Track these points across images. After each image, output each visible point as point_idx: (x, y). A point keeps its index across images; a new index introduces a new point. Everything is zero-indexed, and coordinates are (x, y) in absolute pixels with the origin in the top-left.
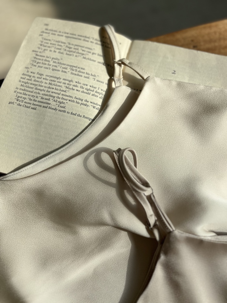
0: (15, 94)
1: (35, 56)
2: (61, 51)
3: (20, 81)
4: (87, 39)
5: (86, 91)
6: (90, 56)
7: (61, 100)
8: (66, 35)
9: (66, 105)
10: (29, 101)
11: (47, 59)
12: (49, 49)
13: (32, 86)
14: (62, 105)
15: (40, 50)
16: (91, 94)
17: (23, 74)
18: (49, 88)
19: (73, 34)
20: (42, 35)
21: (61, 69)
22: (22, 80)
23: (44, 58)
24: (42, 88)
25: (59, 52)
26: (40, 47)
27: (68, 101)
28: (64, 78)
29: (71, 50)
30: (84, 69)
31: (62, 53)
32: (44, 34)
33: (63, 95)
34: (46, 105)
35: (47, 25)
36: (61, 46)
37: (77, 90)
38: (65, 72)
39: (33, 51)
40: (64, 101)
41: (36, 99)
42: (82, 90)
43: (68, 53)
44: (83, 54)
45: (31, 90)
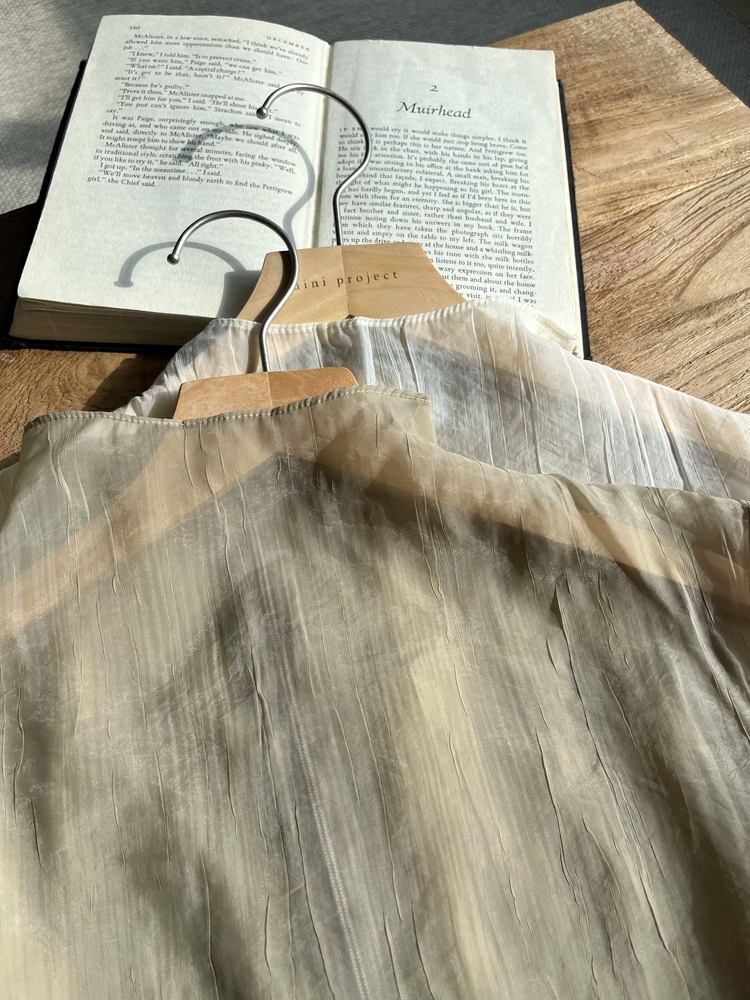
0: (98, 162)
1: (123, 87)
2: (182, 72)
3: (102, 137)
4: (235, 44)
5: (257, 140)
6: (249, 74)
7: (208, 162)
8: (186, 41)
9: (221, 169)
10: (134, 172)
11: (154, 89)
12: (153, 71)
13: (133, 143)
14: (212, 170)
15: (133, 75)
16: (269, 145)
17: (106, 124)
19: (201, 39)
20: (130, 48)
21: (191, 105)
22: (106, 134)
23: (148, 89)
24: (157, 145)
25: (179, 74)
26: (133, 69)
27: (223, 162)
28: (203, 119)
29: (202, 67)
30: (242, 99)
31: (186, 75)
32: (134, 46)
33: (207, 151)
34: (176, 175)
35: (138, 28)
36: (180, 62)
37: (238, 140)
38: (202, 109)
39: (117, 78)
40: (215, 163)
41: (149, 166)
42: (248, 138)
43: (199, 73)
44: (232, 72)
45: (133, 151)
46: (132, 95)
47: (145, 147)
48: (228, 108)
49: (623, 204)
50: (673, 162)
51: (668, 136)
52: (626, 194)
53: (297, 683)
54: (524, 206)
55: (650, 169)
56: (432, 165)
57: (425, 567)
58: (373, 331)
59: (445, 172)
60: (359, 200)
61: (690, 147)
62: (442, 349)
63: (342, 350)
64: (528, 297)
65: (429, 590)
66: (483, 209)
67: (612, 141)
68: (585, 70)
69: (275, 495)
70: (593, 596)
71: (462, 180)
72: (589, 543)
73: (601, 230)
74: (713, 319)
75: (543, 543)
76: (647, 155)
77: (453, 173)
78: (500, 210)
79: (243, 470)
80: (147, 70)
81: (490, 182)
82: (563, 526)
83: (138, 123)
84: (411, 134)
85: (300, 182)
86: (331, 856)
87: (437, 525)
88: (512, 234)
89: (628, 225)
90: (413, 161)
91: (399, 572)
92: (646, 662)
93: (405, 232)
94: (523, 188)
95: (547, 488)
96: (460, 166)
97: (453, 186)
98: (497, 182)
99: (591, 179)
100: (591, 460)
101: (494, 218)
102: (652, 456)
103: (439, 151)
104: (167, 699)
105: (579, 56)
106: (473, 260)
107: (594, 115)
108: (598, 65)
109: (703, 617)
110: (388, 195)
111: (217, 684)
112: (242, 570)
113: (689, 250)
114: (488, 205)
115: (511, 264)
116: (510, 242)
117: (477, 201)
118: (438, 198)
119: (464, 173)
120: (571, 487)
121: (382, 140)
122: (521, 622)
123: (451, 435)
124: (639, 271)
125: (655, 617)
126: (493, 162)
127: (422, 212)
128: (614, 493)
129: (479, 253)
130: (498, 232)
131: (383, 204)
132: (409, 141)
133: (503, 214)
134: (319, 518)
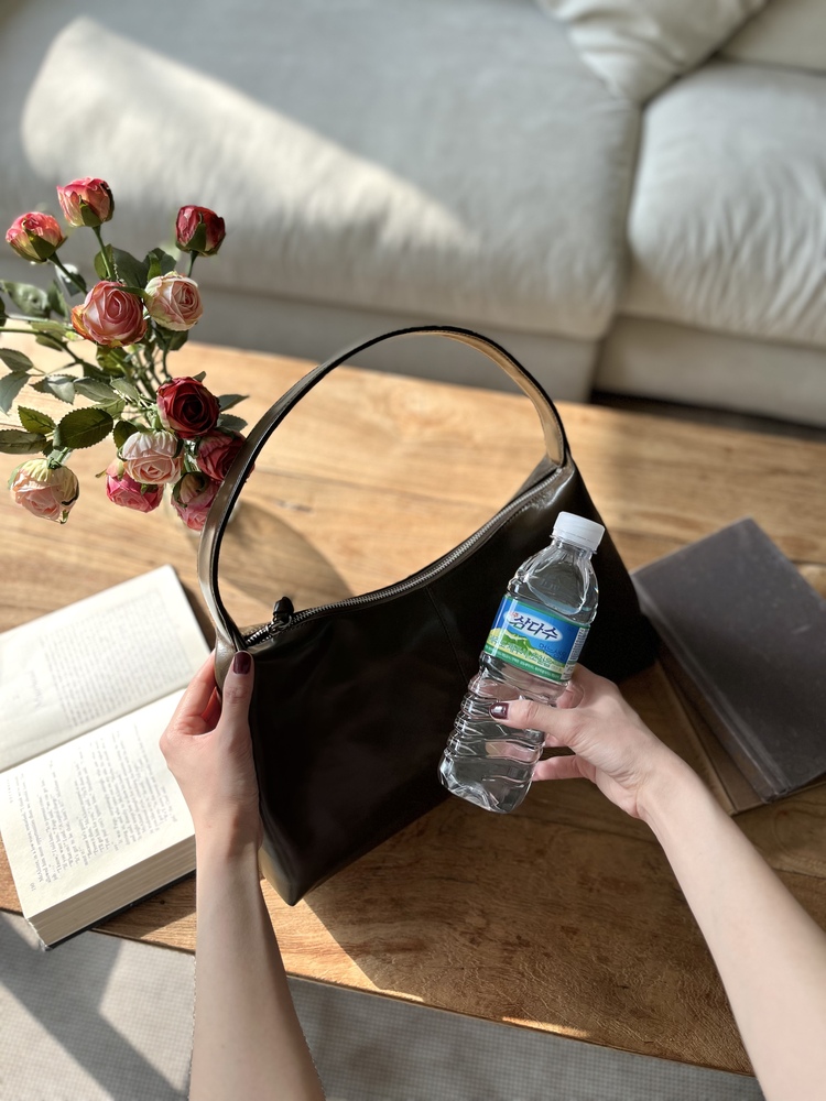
46: (97, 844)
47: (137, 810)
48: (86, 785)
80: (72, 851)
83: (119, 824)
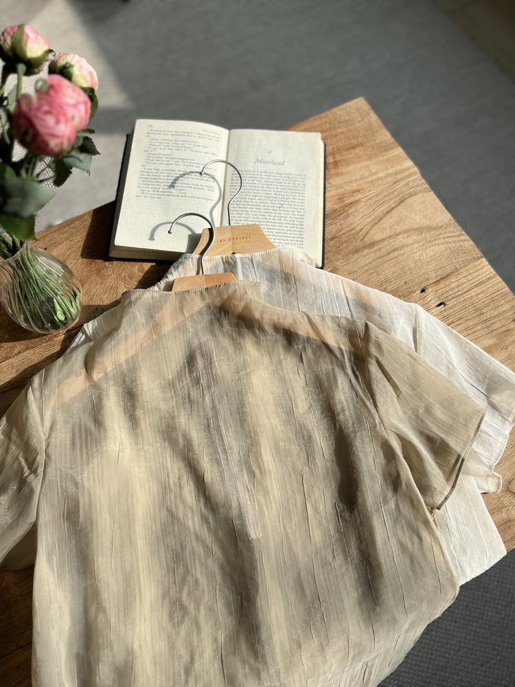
1: (147, 155)
2: (170, 148)
3: (140, 178)
4: (191, 134)
5: (200, 177)
6: (197, 148)
7: (181, 188)
8: (171, 133)
9: (186, 191)
10: (153, 193)
11: (160, 156)
12: (159, 147)
13: (152, 180)
14: (182, 191)
15: (151, 149)
16: (206, 180)
17: (142, 172)
18: (168, 179)
19: (177, 132)
20: (149, 136)
21: (174, 163)
22: (142, 177)
23: (157, 156)
24: (161, 181)
25: (169, 149)
26: (151, 147)
27: (187, 188)
28: (179, 170)
29: (178, 145)
30: (194, 160)
31: (171, 149)
32: (151, 135)
33: (180, 183)
34: (169, 194)
35: (151, 126)
36: (169, 143)
37: (192, 178)
38: (178, 165)
39: (144, 151)
40: (184, 188)
41: (159, 190)
42: (196, 177)
43: (176, 148)
44: (190, 148)
45: (152, 183)
46: (151, 159)
48: (188, 164)
49: (346, 199)
50: (367, 180)
51: (367, 167)
52: (347, 195)
53: (214, 379)
54: (303, 204)
55: (358, 183)
56: (268, 187)
57: (258, 342)
58: (241, 258)
59: (272, 190)
60: (238, 203)
61: (376, 173)
62: (266, 265)
63: (230, 266)
64: (301, 243)
65: (259, 350)
66: (286, 206)
67: (344, 170)
68: (336, 135)
69: (207, 318)
70: (314, 353)
71: (278, 193)
72: (312, 335)
73: (335, 211)
74: (374, 249)
75: (297, 335)
76: (357, 177)
77: (275, 190)
78: (293, 207)
79: (196, 309)
80: (156, 147)
81: (290, 194)
82: (303, 330)
83: (154, 171)
84: (260, 173)
85: (216, 195)
86: (224, 432)
87: (261, 329)
88: (297, 217)
89: (346, 209)
90: (260, 185)
91: (249, 344)
92: (329, 375)
93: (256, 216)
94: (302, 196)
95: (299, 316)
96: (278, 187)
97: (275, 196)
98: (293, 194)
99: (334, 188)
100: (317, 306)
101: (290, 210)
102: (339, 305)
103: (270, 181)
104: (171, 385)
105: (335, 128)
106: (281, 228)
107: (338, 157)
108: (342, 133)
109: (350, 360)
110: (250, 200)
111: (187, 380)
112: (196, 343)
113: (369, 220)
114: (288, 204)
115: (295, 229)
116: (296, 220)
117: (284, 203)
118: (269, 202)
119: (280, 190)
120: (307, 316)
121: (248, 176)
122: (289, 362)
123: (269, 296)
124: (348, 229)
125: (334, 360)
126: (291, 185)
127: (262, 208)
128: (323, 318)
129: (284, 225)
130: (291, 216)
131: (248, 205)
132: (258, 176)
133: (294, 208)
134: (221, 325)
